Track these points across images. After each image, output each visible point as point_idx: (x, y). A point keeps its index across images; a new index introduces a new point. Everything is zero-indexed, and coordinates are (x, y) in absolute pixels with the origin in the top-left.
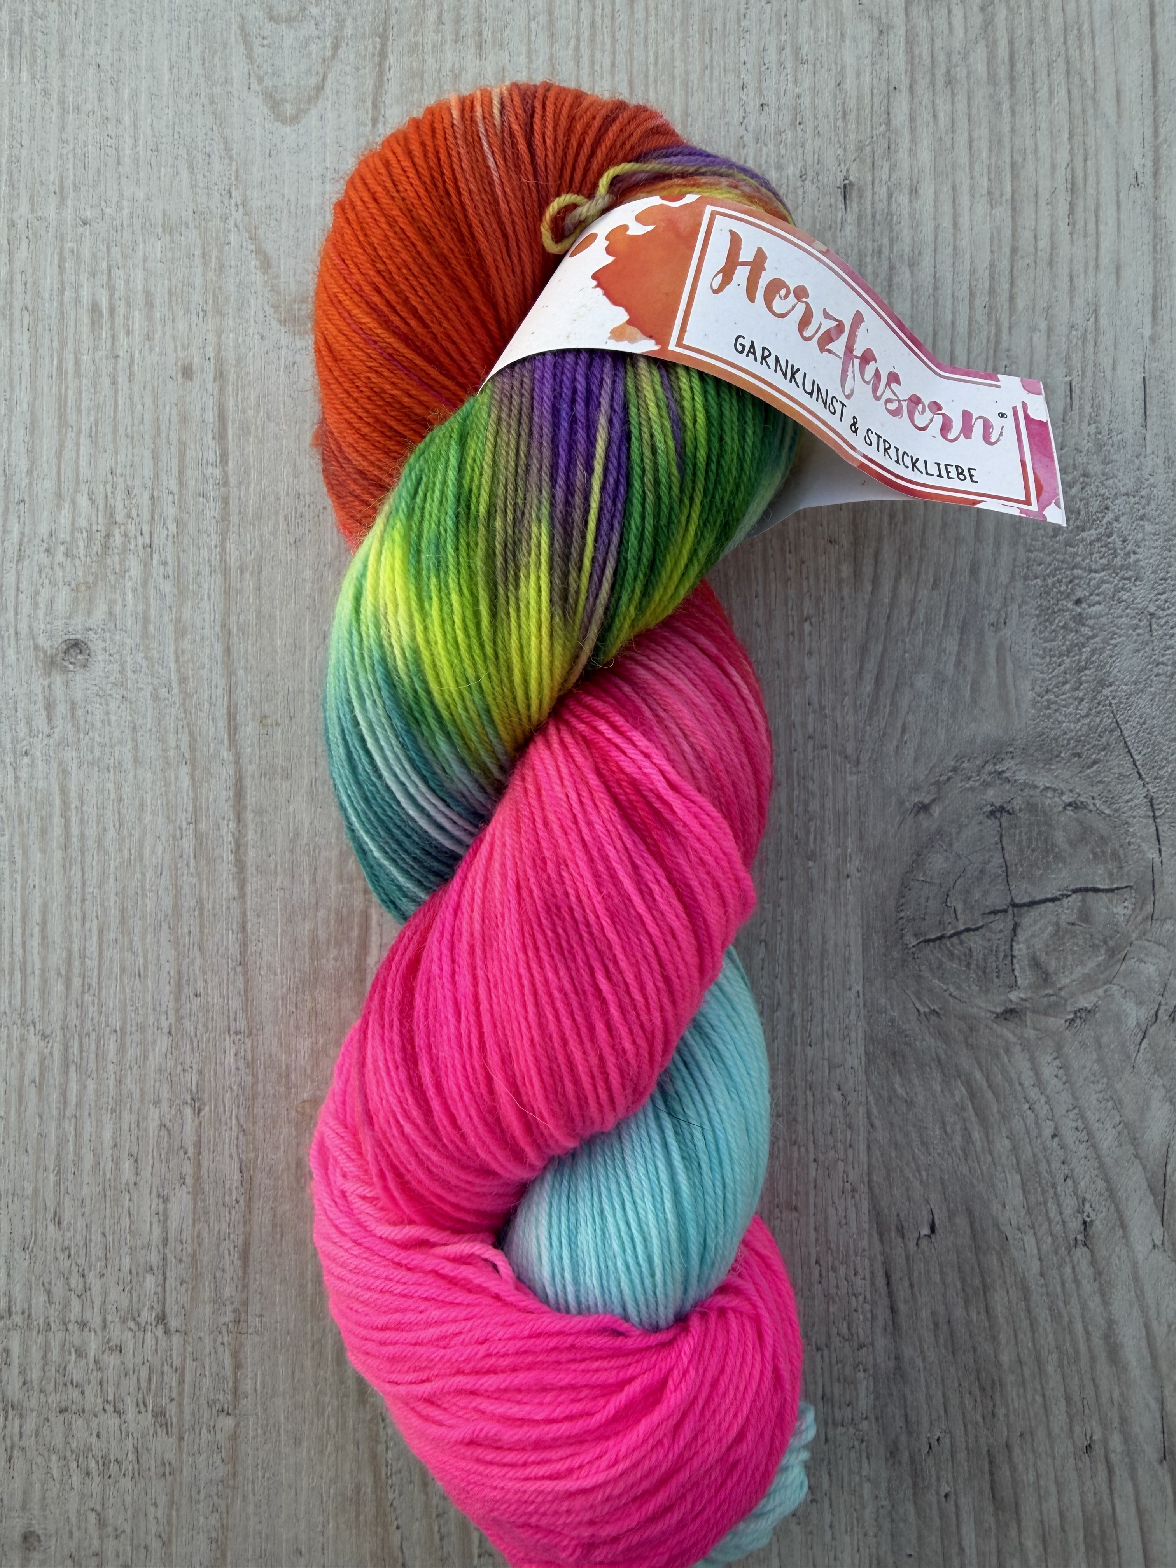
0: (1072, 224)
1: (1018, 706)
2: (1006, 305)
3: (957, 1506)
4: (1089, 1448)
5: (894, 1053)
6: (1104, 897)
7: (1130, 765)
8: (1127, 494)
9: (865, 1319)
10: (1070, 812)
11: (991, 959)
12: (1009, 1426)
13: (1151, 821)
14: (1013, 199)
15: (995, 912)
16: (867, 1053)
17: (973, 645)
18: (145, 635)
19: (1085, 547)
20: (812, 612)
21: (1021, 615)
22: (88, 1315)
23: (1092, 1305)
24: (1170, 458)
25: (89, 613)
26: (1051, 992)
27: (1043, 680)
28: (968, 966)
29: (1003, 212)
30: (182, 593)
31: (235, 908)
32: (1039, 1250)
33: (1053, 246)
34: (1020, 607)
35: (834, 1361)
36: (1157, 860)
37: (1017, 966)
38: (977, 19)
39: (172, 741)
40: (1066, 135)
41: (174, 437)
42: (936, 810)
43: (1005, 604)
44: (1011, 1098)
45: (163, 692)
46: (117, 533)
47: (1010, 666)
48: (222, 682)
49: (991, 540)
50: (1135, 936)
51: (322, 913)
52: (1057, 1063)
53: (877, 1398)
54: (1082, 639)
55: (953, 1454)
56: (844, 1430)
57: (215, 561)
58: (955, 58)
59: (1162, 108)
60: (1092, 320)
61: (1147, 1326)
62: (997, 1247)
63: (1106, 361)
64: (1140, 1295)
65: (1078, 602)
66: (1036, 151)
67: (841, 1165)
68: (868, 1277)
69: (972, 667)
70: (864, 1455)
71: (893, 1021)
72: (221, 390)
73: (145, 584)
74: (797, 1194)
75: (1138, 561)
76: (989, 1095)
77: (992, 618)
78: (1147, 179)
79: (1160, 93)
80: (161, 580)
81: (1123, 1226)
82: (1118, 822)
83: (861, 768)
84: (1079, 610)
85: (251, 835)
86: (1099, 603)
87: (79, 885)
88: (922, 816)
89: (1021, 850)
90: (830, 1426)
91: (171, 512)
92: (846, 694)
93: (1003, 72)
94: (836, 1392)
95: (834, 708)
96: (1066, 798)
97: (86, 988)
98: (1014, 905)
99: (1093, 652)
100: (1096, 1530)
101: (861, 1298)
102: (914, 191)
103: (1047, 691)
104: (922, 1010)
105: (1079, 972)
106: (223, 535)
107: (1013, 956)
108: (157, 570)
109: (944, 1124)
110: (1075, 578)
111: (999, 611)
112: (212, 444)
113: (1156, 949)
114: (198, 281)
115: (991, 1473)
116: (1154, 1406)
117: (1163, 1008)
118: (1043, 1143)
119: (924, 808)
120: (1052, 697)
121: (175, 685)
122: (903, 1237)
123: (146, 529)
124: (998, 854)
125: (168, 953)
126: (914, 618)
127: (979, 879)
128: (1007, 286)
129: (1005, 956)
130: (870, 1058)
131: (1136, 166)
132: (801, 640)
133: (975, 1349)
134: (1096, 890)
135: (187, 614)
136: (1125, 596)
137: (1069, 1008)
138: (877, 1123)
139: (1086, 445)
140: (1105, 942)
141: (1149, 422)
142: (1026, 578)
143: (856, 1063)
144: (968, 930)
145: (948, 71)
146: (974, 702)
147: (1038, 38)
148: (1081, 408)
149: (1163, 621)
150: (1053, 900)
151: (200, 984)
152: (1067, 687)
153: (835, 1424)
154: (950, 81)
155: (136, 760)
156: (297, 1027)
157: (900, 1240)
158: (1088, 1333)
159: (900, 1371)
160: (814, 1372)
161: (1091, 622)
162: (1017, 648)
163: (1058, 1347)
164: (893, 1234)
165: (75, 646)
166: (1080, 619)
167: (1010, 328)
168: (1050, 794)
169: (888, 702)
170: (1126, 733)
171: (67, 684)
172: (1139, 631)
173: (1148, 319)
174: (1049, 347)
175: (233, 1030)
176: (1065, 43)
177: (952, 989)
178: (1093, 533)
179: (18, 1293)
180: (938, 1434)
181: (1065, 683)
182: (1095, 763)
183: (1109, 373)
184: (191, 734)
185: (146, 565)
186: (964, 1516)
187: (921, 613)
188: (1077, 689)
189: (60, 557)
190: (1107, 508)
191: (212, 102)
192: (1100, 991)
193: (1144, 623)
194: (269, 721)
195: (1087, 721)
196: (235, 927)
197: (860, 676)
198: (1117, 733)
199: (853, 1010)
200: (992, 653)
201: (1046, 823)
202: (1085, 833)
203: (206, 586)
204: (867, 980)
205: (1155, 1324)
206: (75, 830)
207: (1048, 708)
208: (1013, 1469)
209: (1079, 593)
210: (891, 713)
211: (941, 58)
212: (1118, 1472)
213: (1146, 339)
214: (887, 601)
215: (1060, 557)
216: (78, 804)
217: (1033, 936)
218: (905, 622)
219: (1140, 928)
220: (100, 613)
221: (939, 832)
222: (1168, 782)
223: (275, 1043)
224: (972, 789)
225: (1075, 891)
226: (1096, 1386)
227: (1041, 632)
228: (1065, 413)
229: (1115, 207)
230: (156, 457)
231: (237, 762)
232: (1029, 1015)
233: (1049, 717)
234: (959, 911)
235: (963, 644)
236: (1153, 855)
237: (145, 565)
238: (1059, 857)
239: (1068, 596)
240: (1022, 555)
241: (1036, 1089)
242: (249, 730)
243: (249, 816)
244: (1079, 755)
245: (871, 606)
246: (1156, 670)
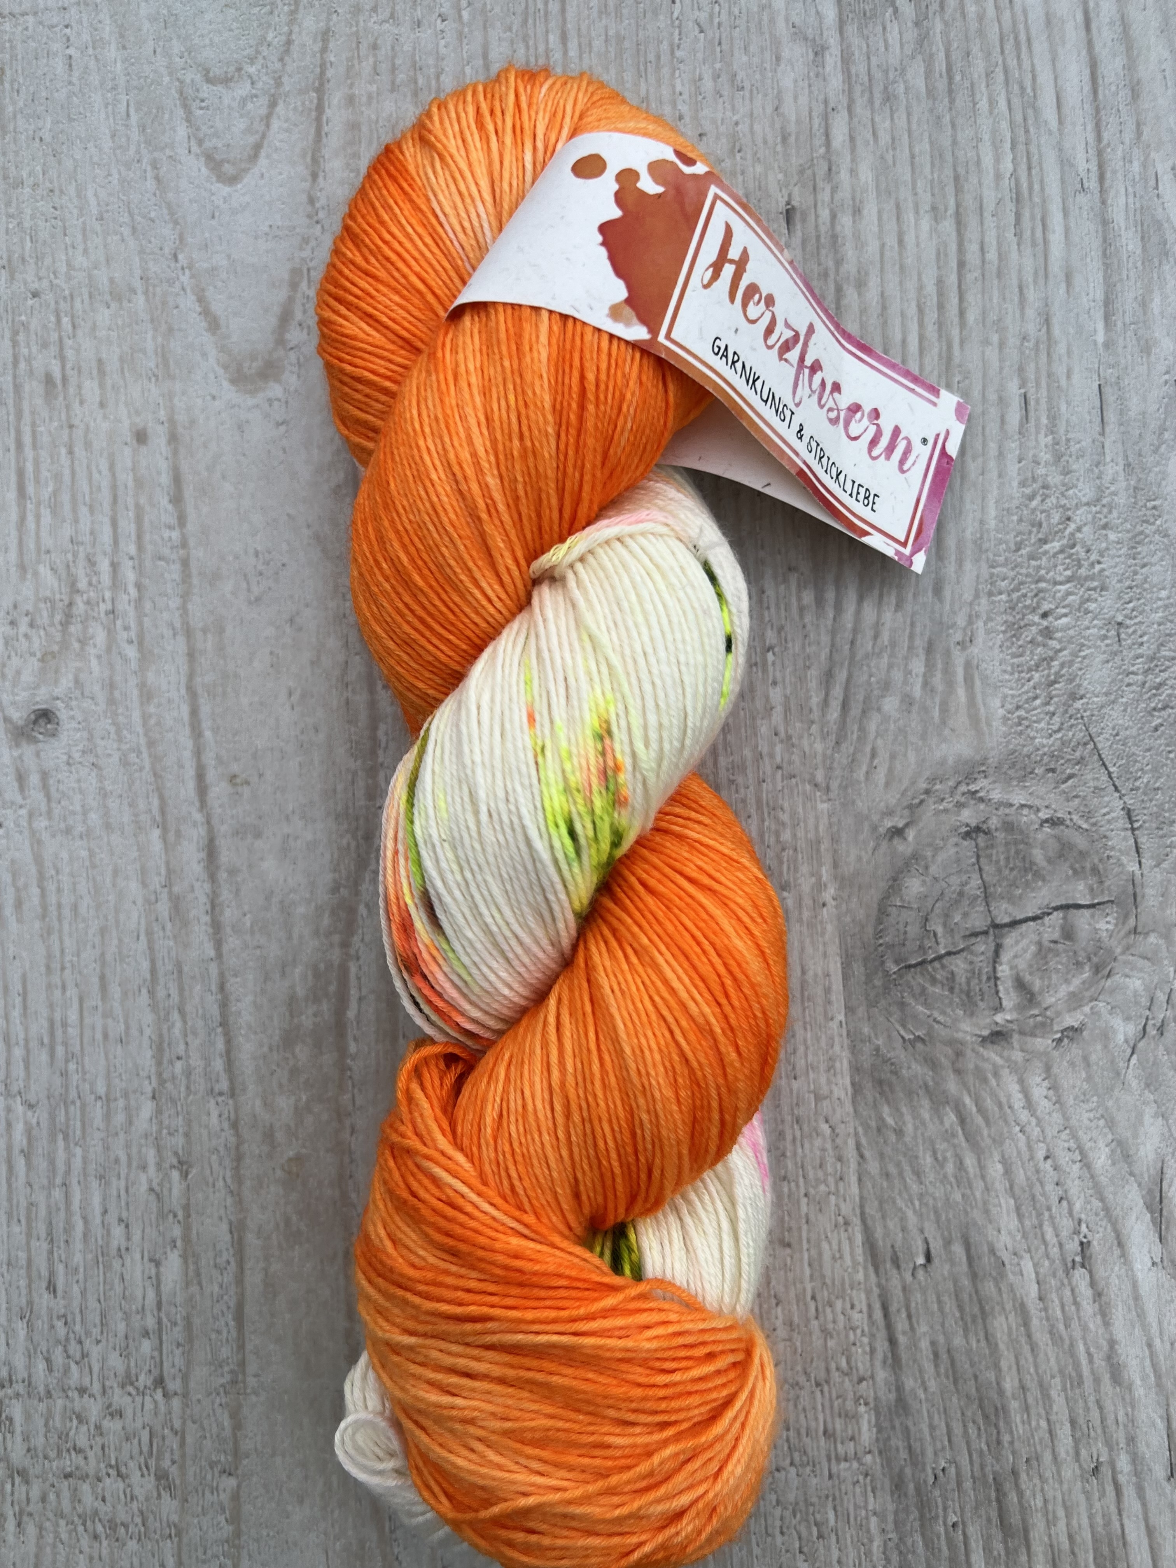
0: (1018, 234)
1: (989, 725)
2: (956, 320)
3: (964, 1534)
4: (1096, 1470)
5: (880, 1082)
6: (1086, 913)
7: (1105, 778)
8: (1088, 504)
9: (865, 1353)
10: (1047, 829)
11: (974, 982)
12: (1014, 1453)
13: (1129, 833)
14: (957, 213)
15: (975, 934)
16: (853, 1084)
17: (940, 666)
18: (111, 701)
19: (1049, 560)
20: (774, 641)
21: (988, 632)
22: (86, 1381)
23: (1091, 1326)
24: (1129, 465)
25: (56, 682)
26: (1036, 1012)
27: (1013, 696)
28: (951, 990)
29: (948, 226)
30: (146, 657)
31: (214, 969)
32: (1037, 1273)
33: (1002, 257)
34: (985, 623)
35: (834, 1395)
36: (1138, 873)
37: (1001, 988)
38: (911, 34)
39: (142, 805)
40: (1008, 145)
41: (130, 501)
42: (911, 834)
43: (970, 621)
44: (1001, 1122)
45: (132, 757)
46: (79, 600)
47: (978, 683)
48: (189, 744)
49: (953, 557)
50: (1118, 950)
51: (298, 970)
52: (1046, 1084)
53: (879, 1431)
54: (1051, 653)
55: (959, 1484)
56: (847, 1465)
57: (178, 625)
58: (891, 76)
59: (1103, 113)
60: (1044, 330)
61: (1150, 1345)
62: (994, 1274)
63: (1060, 370)
64: (1141, 1315)
65: (1045, 615)
66: (978, 162)
67: (833, 1198)
68: (865, 1309)
69: (940, 688)
70: (869, 1489)
71: (877, 1049)
72: (175, 453)
73: (109, 650)
74: (790, 1229)
75: (1103, 570)
76: (979, 1120)
77: (958, 637)
78: (1092, 184)
79: (1101, 97)
80: (125, 645)
81: (1120, 1245)
82: (1096, 837)
83: (832, 795)
84: (1045, 623)
85: (226, 895)
86: (1065, 615)
87: (58, 954)
88: (896, 841)
89: (999, 871)
90: (833, 1461)
91: (130, 576)
92: (813, 722)
93: (941, 85)
94: (838, 1427)
95: (801, 737)
96: (1044, 815)
97: (69, 1057)
98: (996, 926)
99: (1062, 665)
100: (1106, 1550)
101: (859, 1332)
102: (857, 211)
103: (1018, 708)
104: (907, 1037)
105: (1064, 991)
106: (185, 597)
107: (996, 979)
108: (123, 635)
109: (934, 1153)
110: (1041, 591)
111: (964, 629)
112: (170, 507)
113: (1141, 963)
114: (150, 346)
115: (998, 1501)
116: (1161, 1425)
117: (1151, 1022)
118: (1036, 1166)
119: (897, 832)
120: (1022, 713)
121: (144, 749)
122: (898, 1267)
123: (108, 595)
124: (976, 876)
125: (148, 1018)
126: (879, 641)
127: (957, 902)
128: (955, 301)
129: (989, 979)
130: (857, 1088)
131: (1080, 169)
132: (765, 670)
133: (976, 1377)
134: (1078, 907)
135: (151, 677)
136: (1092, 606)
137: (1056, 1028)
138: (867, 1154)
139: (1045, 456)
140: (1089, 959)
141: (1107, 430)
142: (990, 594)
143: (843, 1096)
144: (949, 954)
145: (886, 88)
146: (944, 722)
147: (975, 49)
148: (1038, 419)
149: (1131, 630)
150: (1034, 919)
151: (181, 1048)
152: (1038, 702)
153: (838, 1460)
154: (889, 97)
155: (108, 826)
156: (281, 1086)
157: (895, 1271)
158: (1089, 1355)
159: (902, 1405)
160: (814, 1408)
161: (1058, 635)
162: (984, 665)
163: (1061, 1371)
164: (888, 1265)
165: (45, 716)
166: (1048, 633)
167: (962, 342)
168: (1025, 811)
169: (856, 727)
170: (1100, 746)
171: (38, 755)
172: (1108, 642)
173: (1100, 326)
174: (1002, 360)
175: (216, 1090)
176: (1002, 52)
177: (936, 1014)
178: (1056, 545)
179: (19, 1362)
180: (943, 1464)
181: (1036, 698)
182: (1070, 777)
183: (1063, 382)
184: (162, 798)
185: (111, 632)
186: (973, 1545)
187: (885, 637)
188: (1048, 704)
189: (23, 628)
190: (1069, 519)
191: (155, 168)
192: (1087, 1009)
193: (1113, 633)
194: (238, 781)
195: (1059, 735)
196: (214, 988)
197: (825, 703)
198: (1091, 746)
199: (837, 1039)
200: (960, 672)
201: (1022, 842)
202: (1064, 849)
203: (169, 648)
204: (850, 1010)
205: (1157, 1342)
206: (53, 899)
207: (1020, 724)
208: (1020, 1494)
209: (1046, 607)
210: (859, 738)
211: (878, 75)
212: (1126, 1493)
213: (1100, 346)
214: (849, 626)
215: (1024, 571)
216: (53, 872)
217: (1016, 957)
218: (870, 647)
219: (1124, 942)
220: (66, 682)
221: (916, 856)
222: (1145, 794)
223: (258, 1102)
224: (946, 811)
225: (1056, 909)
226: (1101, 1408)
227: (1008, 648)
228: (1021, 425)
229: (1061, 215)
230: (114, 523)
231: (208, 822)
232: (1016, 1037)
233: (1021, 733)
234: (939, 935)
235: (930, 666)
236: (1133, 867)
237: (109, 631)
238: (1038, 875)
239: (1034, 610)
240: (985, 571)
241: (1026, 1112)
242: (218, 790)
243: (223, 875)
244: (1053, 770)
245: (833, 633)
246: (1127, 680)
